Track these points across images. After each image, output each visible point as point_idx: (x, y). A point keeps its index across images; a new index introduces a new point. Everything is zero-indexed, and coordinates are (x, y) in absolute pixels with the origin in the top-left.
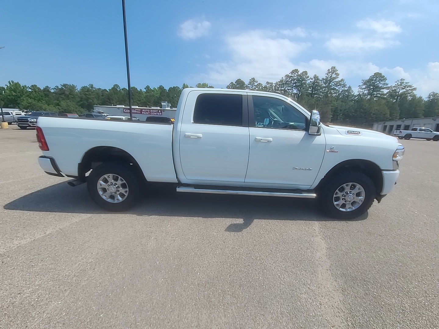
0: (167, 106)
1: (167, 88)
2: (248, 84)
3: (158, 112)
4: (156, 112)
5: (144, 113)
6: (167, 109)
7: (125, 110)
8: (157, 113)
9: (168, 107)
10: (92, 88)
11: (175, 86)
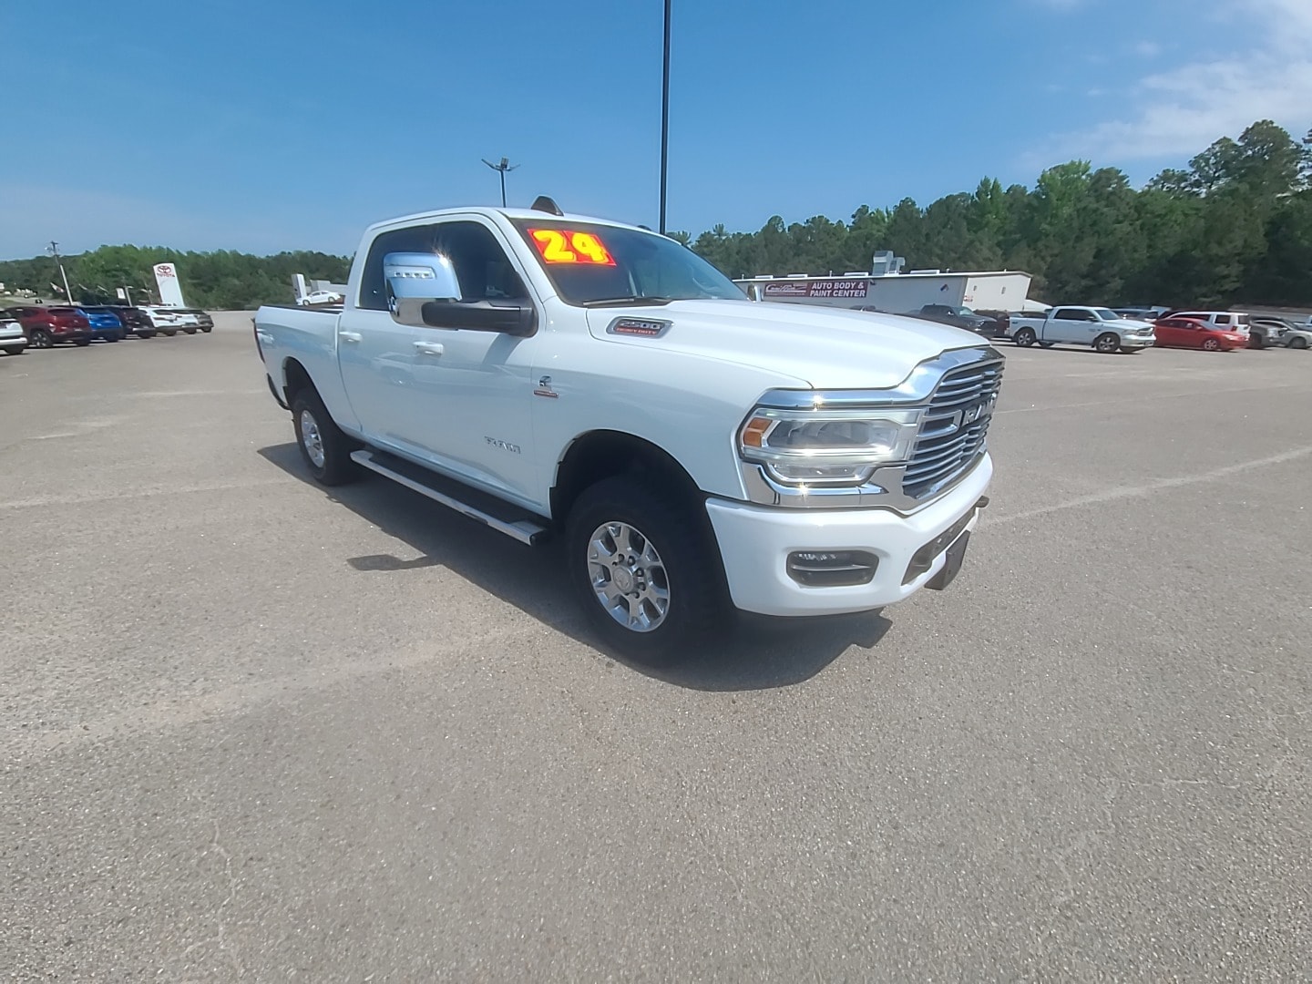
0: (888, 266)
1: (923, 204)
2: (1305, 141)
3: (856, 288)
4: (850, 289)
5: (817, 293)
6: (886, 275)
7: (769, 289)
8: (852, 292)
9: (892, 269)
10: (719, 235)
11: (955, 194)
